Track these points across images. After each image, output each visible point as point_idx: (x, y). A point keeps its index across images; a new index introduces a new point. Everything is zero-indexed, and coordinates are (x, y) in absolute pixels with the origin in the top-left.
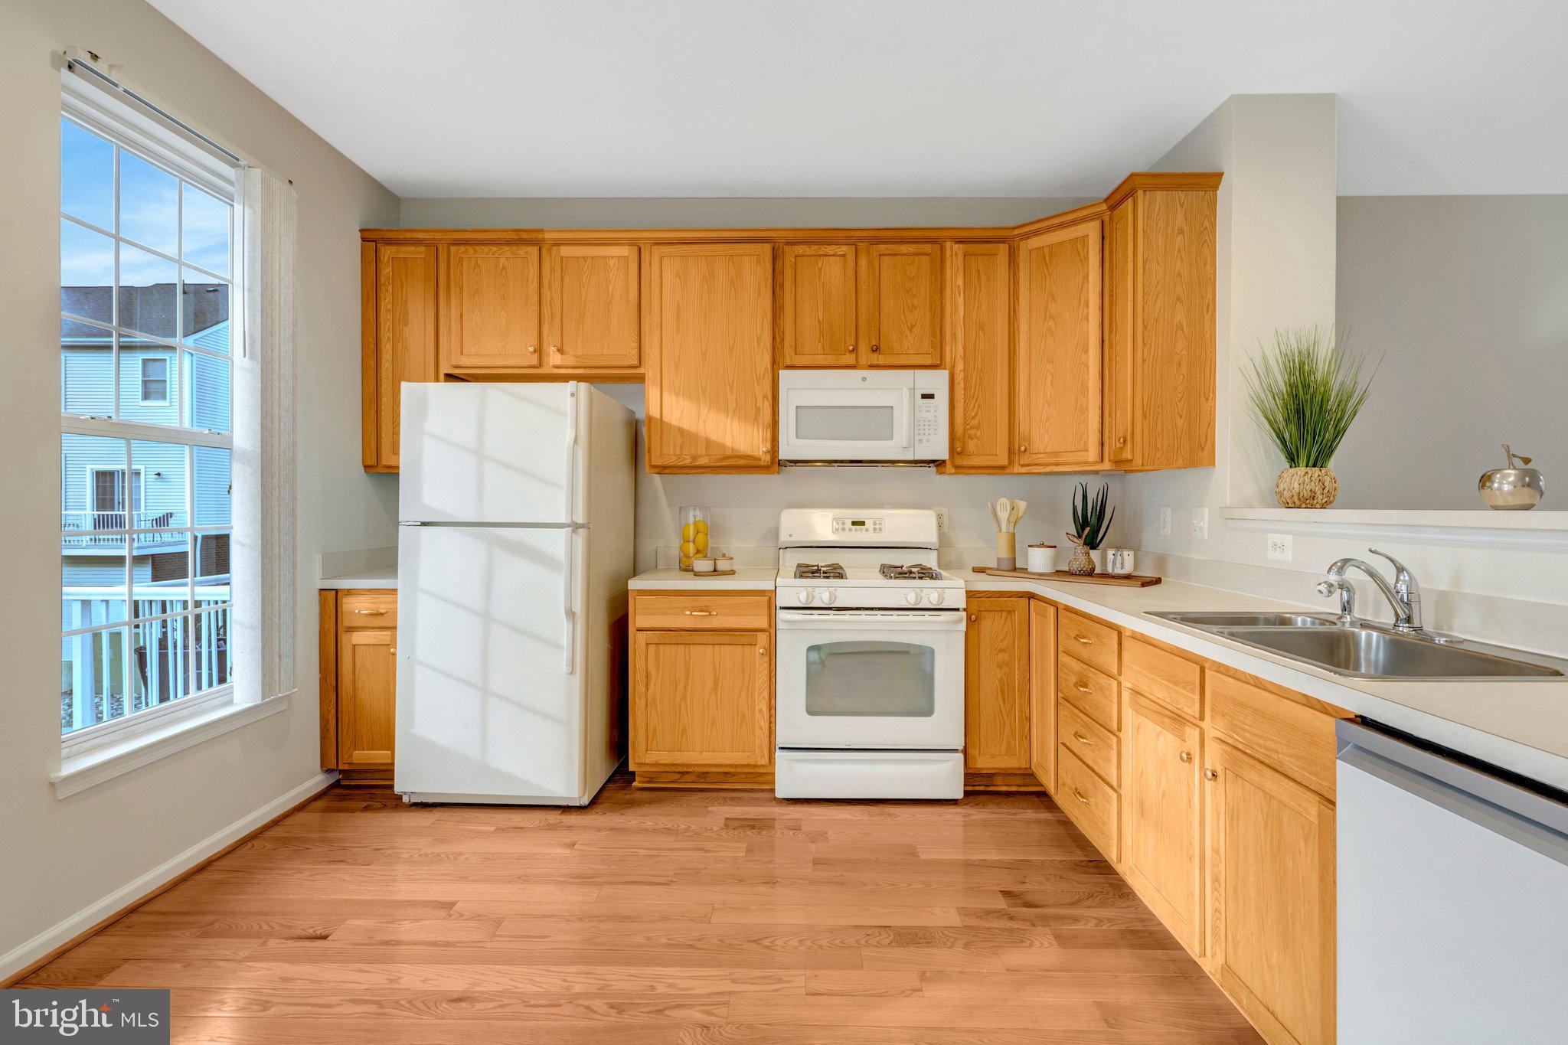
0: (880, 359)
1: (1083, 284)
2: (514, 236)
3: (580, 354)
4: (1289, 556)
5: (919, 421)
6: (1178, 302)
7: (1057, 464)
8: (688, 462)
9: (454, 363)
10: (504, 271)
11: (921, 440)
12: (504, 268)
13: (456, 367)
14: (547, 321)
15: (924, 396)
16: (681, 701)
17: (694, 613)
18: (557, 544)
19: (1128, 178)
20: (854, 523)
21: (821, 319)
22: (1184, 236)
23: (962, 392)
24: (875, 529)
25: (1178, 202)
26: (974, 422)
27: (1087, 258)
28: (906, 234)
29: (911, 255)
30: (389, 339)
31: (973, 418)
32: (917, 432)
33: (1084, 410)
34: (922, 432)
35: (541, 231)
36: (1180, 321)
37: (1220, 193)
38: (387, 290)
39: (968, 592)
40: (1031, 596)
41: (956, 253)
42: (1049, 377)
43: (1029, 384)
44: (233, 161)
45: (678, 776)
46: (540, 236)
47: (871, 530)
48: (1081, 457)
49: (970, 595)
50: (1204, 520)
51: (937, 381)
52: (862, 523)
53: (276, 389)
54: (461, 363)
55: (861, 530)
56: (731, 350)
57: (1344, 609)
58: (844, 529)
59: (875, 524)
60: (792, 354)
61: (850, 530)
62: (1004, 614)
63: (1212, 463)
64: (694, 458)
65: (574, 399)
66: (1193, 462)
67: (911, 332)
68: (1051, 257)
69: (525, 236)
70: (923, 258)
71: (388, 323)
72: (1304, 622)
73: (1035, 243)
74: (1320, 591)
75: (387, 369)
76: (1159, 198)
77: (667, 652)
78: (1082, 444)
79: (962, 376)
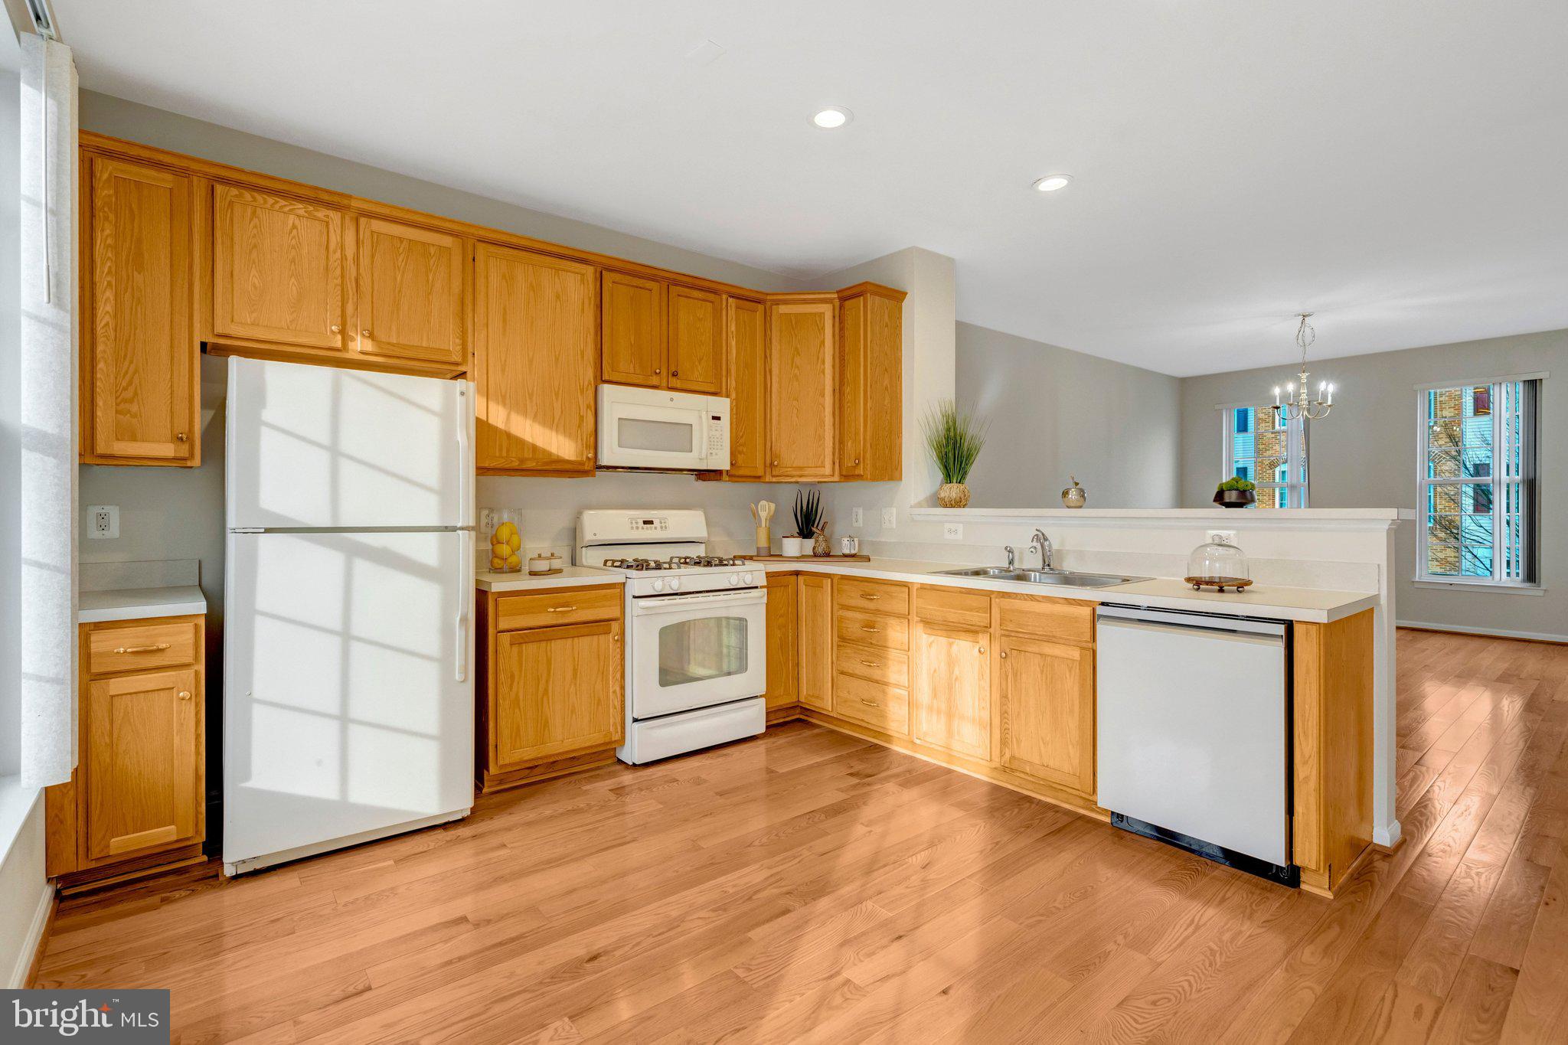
1: (820, 346)
2: (311, 194)
3: (395, 342)
4: (960, 536)
5: (710, 437)
6: (886, 372)
7: (801, 476)
8: (515, 464)
9: (219, 330)
10: (295, 231)
11: (711, 454)
12: (294, 227)
13: (220, 336)
14: (350, 300)
15: (713, 418)
16: (543, 696)
17: (558, 610)
19: (864, 283)
20: (645, 522)
21: (633, 343)
22: (888, 329)
24: (662, 527)
25: (885, 306)
26: (742, 441)
27: (823, 328)
28: (697, 282)
29: (700, 300)
30: (109, 283)
32: (709, 447)
33: (821, 438)
34: (712, 447)
36: (886, 384)
37: (905, 304)
38: (106, 218)
39: (767, 573)
40: (797, 573)
41: (731, 306)
42: (795, 411)
43: (779, 415)
45: (528, 771)
46: (345, 201)
47: (659, 528)
48: (820, 471)
49: (769, 575)
50: (891, 516)
51: (722, 406)
52: (651, 522)
54: (232, 333)
55: (651, 528)
56: (557, 359)
57: (1010, 563)
58: (637, 528)
59: (661, 523)
60: (610, 371)
61: (643, 528)
62: (782, 588)
63: (901, 479)
64: (522, 461)
65: (463, 398)
66: (891, 479)
67: (699, 363)
68: (796, 323)
69: (325, 196)
70: (708, 304)
71: (109, 264)
72: (994, 572)
73: (783, 309)
74: (1032, 552)
75: (107, 324)
76: (877, 300)
77: (530, 649)
78: (820, 462)
79: (734, 403)
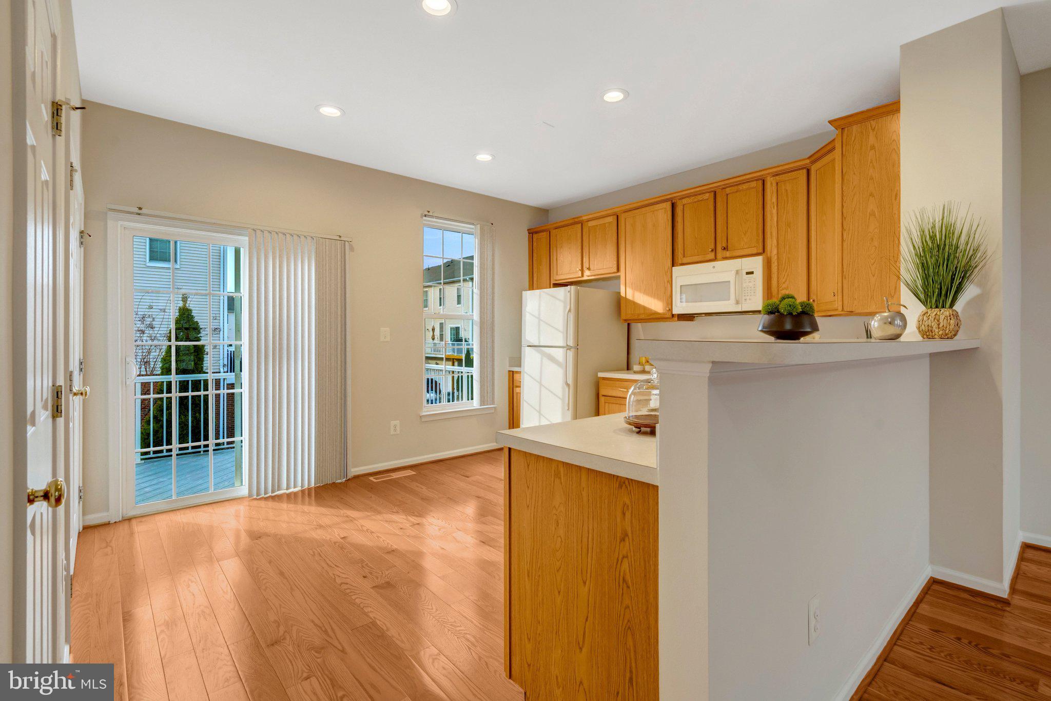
0: (728, 254)
2: (571, 221)
3: (596, 269)
5: (745, 288)
6: (871, 197)
8: (636, 317)
10: (570, 237)
11: (746, 299)
12: (570, 235)
13: (556, 280)
14: (584, 256)
15: (748, 273)
18: (559, 354)
22: (875, 151)
23: (776, 268)
25: (870, 128)
26: (784, 286)
28: (741, 179)
29: (745, 190)
30: (536, 271)
31: (784, 283)
32: (743, 294)
34: (746, 294)
35: (581, 217)
36: (872, 210)
38: (535, 252)
41: (772, 184)
44: (473, 224)
46: (581, 219)
51: (757, 264)
53: (485, 299)
60: (682, 257)
64: (639, 315)
65: (570, 293)
67: (745, 235)
69: (576, 220)
70: (750, 191)
71: (536, 265)
73: (818, 165)
76: (854, 129)
79: (776, 257)
